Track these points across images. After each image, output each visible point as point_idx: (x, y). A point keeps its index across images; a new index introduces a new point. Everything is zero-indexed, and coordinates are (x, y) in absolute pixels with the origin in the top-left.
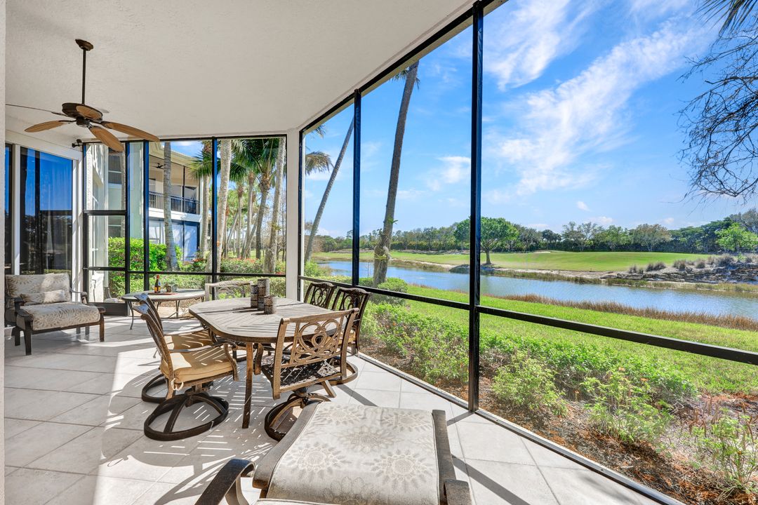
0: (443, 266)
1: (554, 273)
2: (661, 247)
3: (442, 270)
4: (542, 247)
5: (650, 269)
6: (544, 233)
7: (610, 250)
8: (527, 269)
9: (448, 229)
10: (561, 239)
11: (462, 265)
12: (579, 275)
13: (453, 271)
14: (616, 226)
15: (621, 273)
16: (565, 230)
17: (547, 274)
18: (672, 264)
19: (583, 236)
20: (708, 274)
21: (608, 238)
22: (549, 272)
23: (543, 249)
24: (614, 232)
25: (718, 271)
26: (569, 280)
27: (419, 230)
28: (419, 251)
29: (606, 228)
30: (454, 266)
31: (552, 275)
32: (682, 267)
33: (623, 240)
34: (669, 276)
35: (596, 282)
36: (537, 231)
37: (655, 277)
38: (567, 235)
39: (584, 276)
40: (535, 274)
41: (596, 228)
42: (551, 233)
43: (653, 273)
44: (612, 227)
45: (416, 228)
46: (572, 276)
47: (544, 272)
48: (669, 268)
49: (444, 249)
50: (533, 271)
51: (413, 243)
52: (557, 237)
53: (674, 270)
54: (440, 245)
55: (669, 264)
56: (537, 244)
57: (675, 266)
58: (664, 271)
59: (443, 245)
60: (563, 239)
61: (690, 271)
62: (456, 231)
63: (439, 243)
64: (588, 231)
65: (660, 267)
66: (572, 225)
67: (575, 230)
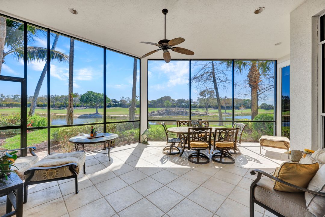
4: (112, 106)
5: (152, 113)
6: (113, 100)
8: (115, 115)
10: (119, 103)
11: (84, 115)
16: (120, 99)
17: (123, 116)
19: (126, 102)
20: (163, 113)
23: (113, 107)
25: (165, 113)
30: (81, 115)
31: (125, 116)
32: (158, 112)
34: (156, 115)
37: (153, 115)
38: (121, 101)
42: (115, 100)
47: (122, 115)
48: (156, 113)
49: (64, 106)
52: (117, 102)
53: (157, 113)
54: (61, 105)
55: (156, 111)
56: (110, 105)
57: (157, 112)
58: (155, 113)
59: (63, 104)
60: (120, 103)
61: (160, 113)
62: (81, 98)
63: (60, 103)
64: (128, 100)
65: (154, 112)
66: (123, 98)
67: (124, 99)
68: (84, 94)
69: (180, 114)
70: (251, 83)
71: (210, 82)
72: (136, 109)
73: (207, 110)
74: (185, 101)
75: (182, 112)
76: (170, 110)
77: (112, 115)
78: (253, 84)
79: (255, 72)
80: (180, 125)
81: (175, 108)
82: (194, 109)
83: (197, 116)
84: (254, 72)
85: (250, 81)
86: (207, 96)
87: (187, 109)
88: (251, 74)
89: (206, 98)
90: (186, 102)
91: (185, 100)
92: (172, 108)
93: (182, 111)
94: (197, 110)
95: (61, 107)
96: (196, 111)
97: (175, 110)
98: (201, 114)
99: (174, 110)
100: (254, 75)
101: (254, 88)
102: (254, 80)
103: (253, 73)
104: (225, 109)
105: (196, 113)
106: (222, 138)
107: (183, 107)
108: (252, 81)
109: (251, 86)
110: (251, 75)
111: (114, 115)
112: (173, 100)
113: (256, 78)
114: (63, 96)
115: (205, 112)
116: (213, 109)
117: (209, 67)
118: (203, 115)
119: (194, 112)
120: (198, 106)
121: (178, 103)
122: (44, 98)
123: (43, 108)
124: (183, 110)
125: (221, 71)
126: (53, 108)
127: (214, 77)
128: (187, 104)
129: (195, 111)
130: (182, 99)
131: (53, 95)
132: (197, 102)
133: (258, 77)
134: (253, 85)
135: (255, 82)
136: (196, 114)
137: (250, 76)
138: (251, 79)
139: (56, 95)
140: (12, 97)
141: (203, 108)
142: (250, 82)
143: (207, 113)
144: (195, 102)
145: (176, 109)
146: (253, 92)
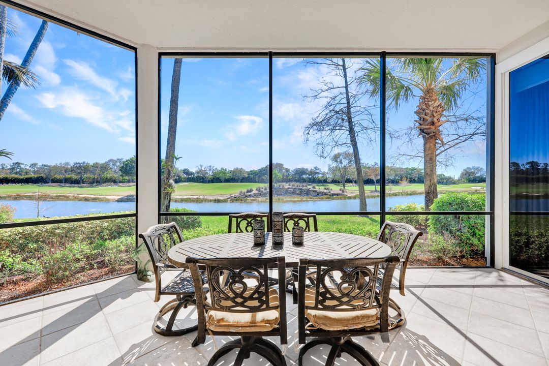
0: (108, 197)
1: (201, 197)
2: (244, 180)
3: (108, 201)
4: (183, 180)
5: (248, 192)
6: (184, 170)
7: (221, 182)
9: (103, 164)
10: (194, 175)
11: (128, 196)
12: (216, 197)
13: (119, 201)
14: (224, 168)
15: (236, 195)
16: (197, 169)
17: (197, 198)
18: (255, 189)
19: (207, 173)
21: (221, 175)
22: (198, 197)
23: (184, 182)
24: (223, 171)
26: (211, 201)
27: (67, 164)
28: (67, 184)
29: (219, 169)
30: (120, 197)
31: (199, 199)
32: (259, 190)
33: (228, 176)
34: (255, 195)
35: (225, 201)
36: (180, 169)
37: (249, 196)
38: (198, 172)
39: (219, 198)
40: (190, 199)
41: (214, 168)
42: (188, 171)
43: (249, 194)
44: (222, 169)
45: (63, 162)
46: (212, 198)
47: (195, 197)
48: (255, 192)
49: (98, 182)
50: (188, 197)
51: (58, 177)
52: (192, 173)
53: (257, 192)
54: (94, 179)
55: (254, 189)
56: (179, 178)
57: (256, 190)
58: (253, 192)
59: (97, 178)
60: (196, 175)
61: (262, 192)
62: (123, 167)
63: (92, 176)
64: (210, 170)
65: (251, 191)
66: (201, 166)
67: (203, 169)
68: (129, 160)
69: (297, 194)
70: (423, 127)
71: (342, 132)
73: (344, 186)
74: (307, 172)
75: (301, 191)
76: (280, 186)
77: (178, 197)
78: (429, 129)
79: (433, 102)
80: (238, 225)
81: (289, 183)
82: (323, 185)
83: (327, 196)
84: (430, 103)
85: (422, 122)
86: (345, 163)
87: (309, 185)
88: (424, 107)
89: (343, 165)
90: (310, 174)
91: (307, 169)
92: (284, 184)
93: (301, 189)
94: (327, 187)
95: (94, 183)
96: (325, 189)
97: (289, 187)
98: (333, 194)
99: (286, 187)
100: (431, 108)
101: (431, 137)
102: (429, 119)
103: (428, 106)
104: (374, 185)
105: (325, 191)
106: (328, 296)
107: (304, 181)
108: (427, 123)
109: (423, 132)
110: (424, 110)
111: (181, 197)
112: (287, 170)
113: (435, 114)
114: (97, 163)
115: (340, 190)
116: (354, 184)
117: (342, 102)
118: (337, 195)
119: (321, 190)
120: (329, 180)
121: (296, 174)
122: (64, 167)
123: (61, 184)
124: (303, 186)
125: (363, 110)
126: (79, 185)
127: (350, 122)
128: (310, 177)
129: (323, 187)
130: (303, 169)
131: (79, 163)
132: (327, 173)
133: (438, 113)
134: (429, 131)
135: (433, 123)
136: (326, 194)
137: (421, 111)
138: (423, 119)
139: (84, 163)
140: (10, 167)
141: (339, 182)
142: (420, 124)
143: (343, 191)
144: (324, 174)
145: (289, 185)
146: (428, 146)
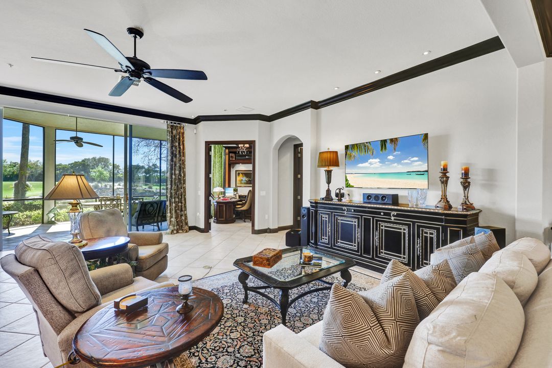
72: (29, 185)
76: (106, 186)
145: (119, 185)
